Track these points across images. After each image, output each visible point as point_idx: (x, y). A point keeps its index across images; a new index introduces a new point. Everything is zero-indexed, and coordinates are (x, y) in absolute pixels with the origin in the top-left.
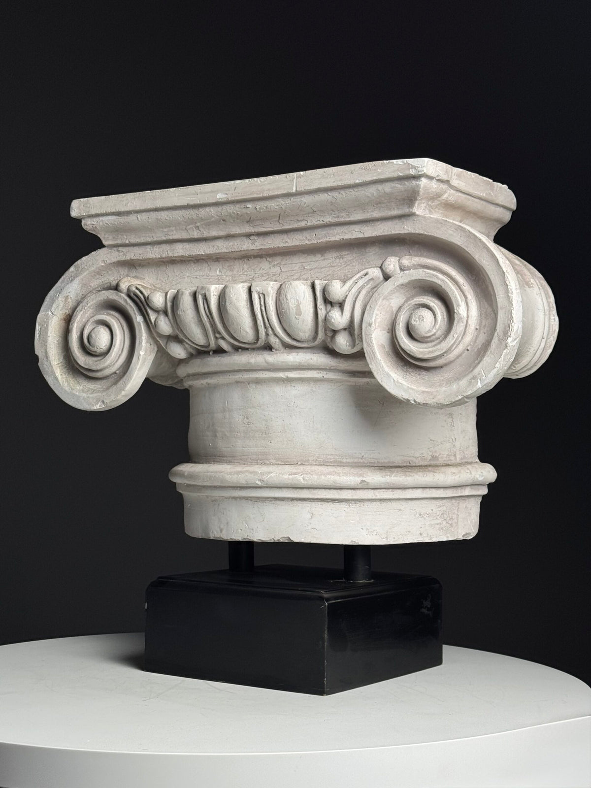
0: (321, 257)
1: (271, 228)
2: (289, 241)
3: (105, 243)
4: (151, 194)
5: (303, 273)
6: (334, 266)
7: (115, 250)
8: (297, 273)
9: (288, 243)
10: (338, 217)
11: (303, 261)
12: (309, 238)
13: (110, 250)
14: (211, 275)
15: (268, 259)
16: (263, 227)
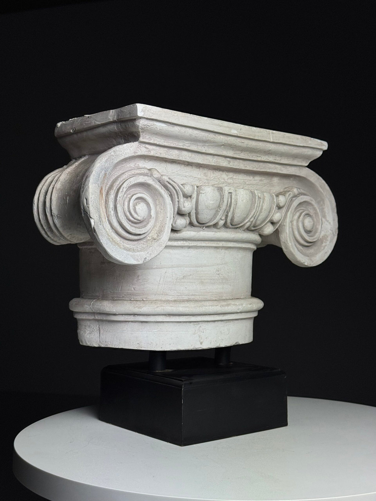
0: (253, 178)
1: (243, 157)
2: (247, 166)
3: (141, 139)
4: (192, 117)
5: (244, 186)
6: (259, 185)
7: (143, 146)
8: (242, 185)
9: (247, 167)
10: (276, 159)
11: (245, 178)
12: (257, 167)
13: (140, 146)
14: (194, 176)
15: (227, 173)
16: (239, 156)
